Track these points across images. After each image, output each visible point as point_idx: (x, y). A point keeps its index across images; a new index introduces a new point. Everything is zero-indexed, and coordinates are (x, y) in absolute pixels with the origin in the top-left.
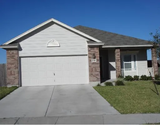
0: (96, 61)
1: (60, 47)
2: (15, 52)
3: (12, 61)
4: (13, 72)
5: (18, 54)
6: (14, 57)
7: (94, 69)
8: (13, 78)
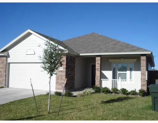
0: (62, 70)
1: (35, 54)
2: (5, 58)
3: (3, 66)
4: (2, 75)
5: (7, 60)
6: (4, 63)
7: (60, 77)
8: (2, 80)
